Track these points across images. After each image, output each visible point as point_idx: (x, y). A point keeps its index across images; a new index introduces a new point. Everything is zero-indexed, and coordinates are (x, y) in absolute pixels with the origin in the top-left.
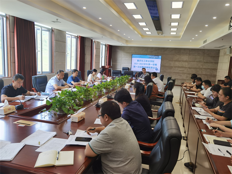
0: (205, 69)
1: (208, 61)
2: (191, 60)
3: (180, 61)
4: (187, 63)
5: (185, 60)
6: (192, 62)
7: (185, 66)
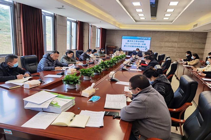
0: (193, 48)
2: (180, 41)
3: (170, 42)
4: (176, 44)
6: (181, 43)
7: (174, 46)
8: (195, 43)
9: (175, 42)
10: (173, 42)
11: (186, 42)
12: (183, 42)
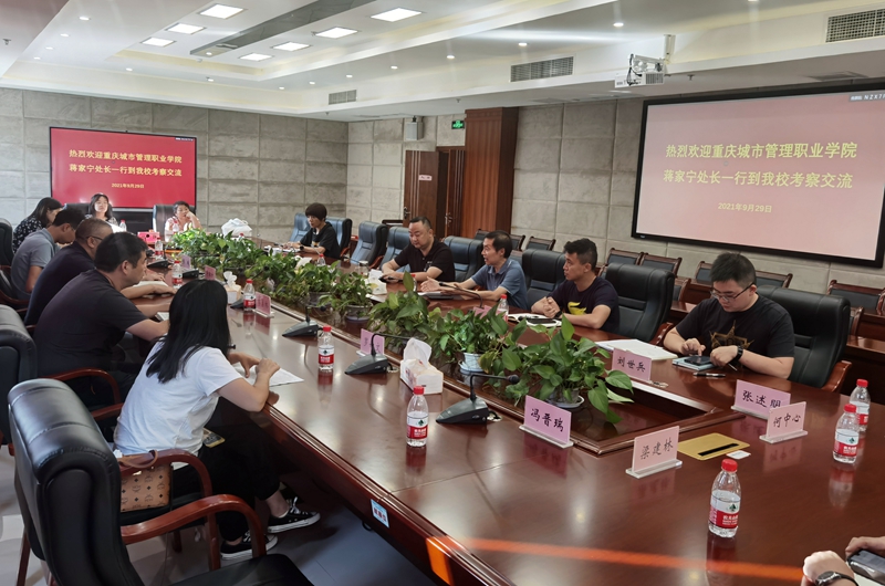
0: (313, 184)
1: (320, 160)
2: (268, 157)
3: (229, 159)
4: (255, 167)
5: (247, 155)
6: (270, 163)
7: (249, 178)
8: (316, 163)
9: (251, 159)
10: (241, 159)
11: (286, 160)
12: (278, 160)
